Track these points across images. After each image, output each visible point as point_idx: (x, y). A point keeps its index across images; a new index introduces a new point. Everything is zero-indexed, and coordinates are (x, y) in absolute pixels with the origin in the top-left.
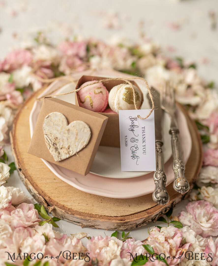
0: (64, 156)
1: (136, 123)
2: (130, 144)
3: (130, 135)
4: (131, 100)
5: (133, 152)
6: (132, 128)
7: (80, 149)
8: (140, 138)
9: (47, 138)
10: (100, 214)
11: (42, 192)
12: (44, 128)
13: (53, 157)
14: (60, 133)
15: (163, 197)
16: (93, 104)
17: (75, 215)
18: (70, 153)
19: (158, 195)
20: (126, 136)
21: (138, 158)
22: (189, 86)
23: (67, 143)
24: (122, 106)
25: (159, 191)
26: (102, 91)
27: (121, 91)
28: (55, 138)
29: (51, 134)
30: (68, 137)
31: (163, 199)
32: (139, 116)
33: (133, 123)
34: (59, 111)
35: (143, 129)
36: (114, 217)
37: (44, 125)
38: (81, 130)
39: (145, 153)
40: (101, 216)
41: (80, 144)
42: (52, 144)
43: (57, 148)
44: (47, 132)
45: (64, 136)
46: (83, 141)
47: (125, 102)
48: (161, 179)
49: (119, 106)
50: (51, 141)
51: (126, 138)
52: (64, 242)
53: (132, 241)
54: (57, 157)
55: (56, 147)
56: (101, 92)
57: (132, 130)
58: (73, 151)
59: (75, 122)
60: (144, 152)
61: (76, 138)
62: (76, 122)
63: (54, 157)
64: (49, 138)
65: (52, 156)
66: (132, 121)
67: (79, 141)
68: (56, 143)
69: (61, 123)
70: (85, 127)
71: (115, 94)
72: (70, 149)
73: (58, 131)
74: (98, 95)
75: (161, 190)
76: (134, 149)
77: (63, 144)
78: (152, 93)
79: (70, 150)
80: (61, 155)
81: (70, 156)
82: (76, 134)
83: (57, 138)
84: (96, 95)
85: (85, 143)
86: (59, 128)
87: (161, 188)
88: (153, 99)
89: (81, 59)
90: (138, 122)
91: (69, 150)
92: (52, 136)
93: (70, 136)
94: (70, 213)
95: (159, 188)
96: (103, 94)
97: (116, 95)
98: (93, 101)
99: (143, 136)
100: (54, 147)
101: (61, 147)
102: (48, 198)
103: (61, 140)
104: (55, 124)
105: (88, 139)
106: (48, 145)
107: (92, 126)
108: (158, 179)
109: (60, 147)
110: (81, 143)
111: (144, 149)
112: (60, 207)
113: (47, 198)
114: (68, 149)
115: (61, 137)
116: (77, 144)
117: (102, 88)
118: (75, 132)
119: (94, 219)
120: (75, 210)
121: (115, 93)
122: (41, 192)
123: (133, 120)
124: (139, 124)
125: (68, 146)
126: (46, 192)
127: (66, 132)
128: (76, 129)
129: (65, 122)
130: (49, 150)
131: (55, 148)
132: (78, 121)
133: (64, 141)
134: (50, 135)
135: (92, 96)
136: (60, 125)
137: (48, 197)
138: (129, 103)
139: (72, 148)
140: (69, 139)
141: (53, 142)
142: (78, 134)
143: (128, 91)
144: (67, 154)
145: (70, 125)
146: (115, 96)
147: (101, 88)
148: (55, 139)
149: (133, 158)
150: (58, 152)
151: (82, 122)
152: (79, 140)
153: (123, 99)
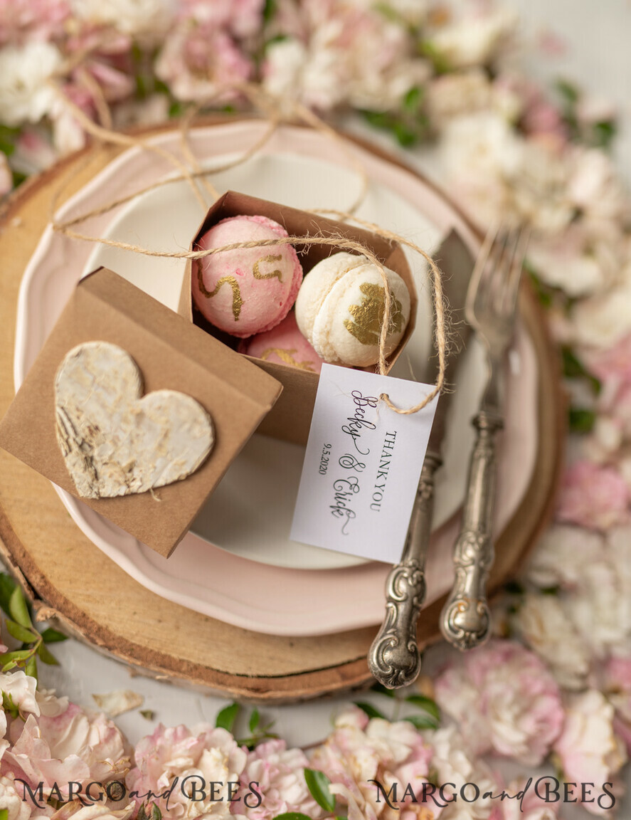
0: (109, 490)
1: (370, 414)
2: (336, 471)
3: (344, 445)
4: (373, 332)
5: (338, 496)
6: (354, 426)
7: (166, 480)
8: (373, 463)
9: (65, 419)
10: (194, 660)
11: (22, 555)
12: (57, 385)
13: (73, 481)
14: (110, 416)
15: (400, 668)
16: (242, 308)
17: (115, 652)
18: (132, 484)
19: (388, 656)
20: (329, 446)
21: (352, 515)
22: (578, 214)
23: (127, 451)
24: (338, 344)
25: (392, 644)
26: (282, 271)
27: (344, 292)
28: (89, 427)
29: (78, 409)
30: (134, 435)
31: (399, 672)
32: (385, 396)
33: (360, 412)
34: (122, 345)
35: (390, 438)
36: (238, 675)
37: (60, 377)
38: (181, 426)
39: (377, 507)
40: (196, 667)
41: (170, 466)
42: (77, 443)
43: (92, 458)
44: (66, 398)
45: (121, 429)
46: (183, 460)
47: (349, 335)
48: (409, 599)
49: (327, 339)
50: (76, 433)
51: (326, 450)
52: (66, 726)
53: (277, 751)
54: (87, 488)
55: (90, 455)
56: (277, 274)
57: (353, 433)
58: (144, 480)
59: (166, 393)
60: (377, 503)
61: (160, 446)
62: (171, 397)
63: (79, 484)
64: (69, 420)
65: (72, 477)
66: (358, 407)
67: (169, 457)
68: (92, 444)
69: (118, 385)
70: (195, 421)
71: (324, 293)
72: (136, 472)
73: (103, 406)
74: (264, 282)
75: (399, 639)
76: (346, 488)
77: (114, 453)
78: (449, 334)
79: (134, 477)
80: (102, 483)
81: (129, 493)
82: (164, 432)
83: (97, 428)
84: (258, 282)
85: (187, 470)
86: (110, 401)
87: (401, 634)
88: (446, 352)
89: (237, 42)
90: (378, 413)
91: (129, 475)
92: (82, 418)
93: (141, 433)
94: (100, 642)
95: (393, 633)
96: (281, 282)
97: (326, 296)
98: (243, 300)
99: (384, 459)
100: (84, 456)
101: (106, 458)
102: (38, 580)
103: (110, 437)
104: (97, 380)
105: (199, 458)
106: (65, 443)
107: (220, 419)
108: (399, 599)
109: (103, 458)
110: (175, 464)
111: (377, 497)
112: (72, 616)
113: (35, 580)
114: (128, 470)
115: (111, 428)
116: (158, 463)
117: (283, 259)
118: (160, 427)
119: (172, 674)
120: (118, 634)
121: (324, 290)
122: (19, 555)
123: (363, 402)
124: (380, 419)
125: (129, 461)
126: (37, 556)
127: (132, 418)
128: (164, 419)
129: (134, 386)
130: (66, 460)
131: (86, 458)
132: (179, 395)
133: (120, 444)
134: (76, 413)
135: (243, 281)
136: (114, 389)
137: (39, 577)
138: (364, 342)
139: (141, 471)
140: (135, 441)
141: (82, 435)
142: (170, 435)
143: (368, 299)
144: (120, 484)
145: (149, 397)
146: (321, 300)
147: (279, 258)
148: (90, 430)
149: (336, 513)
150: (93, 472)
151: (190, 402)
152: (168, 453)
153: (346, 324)
